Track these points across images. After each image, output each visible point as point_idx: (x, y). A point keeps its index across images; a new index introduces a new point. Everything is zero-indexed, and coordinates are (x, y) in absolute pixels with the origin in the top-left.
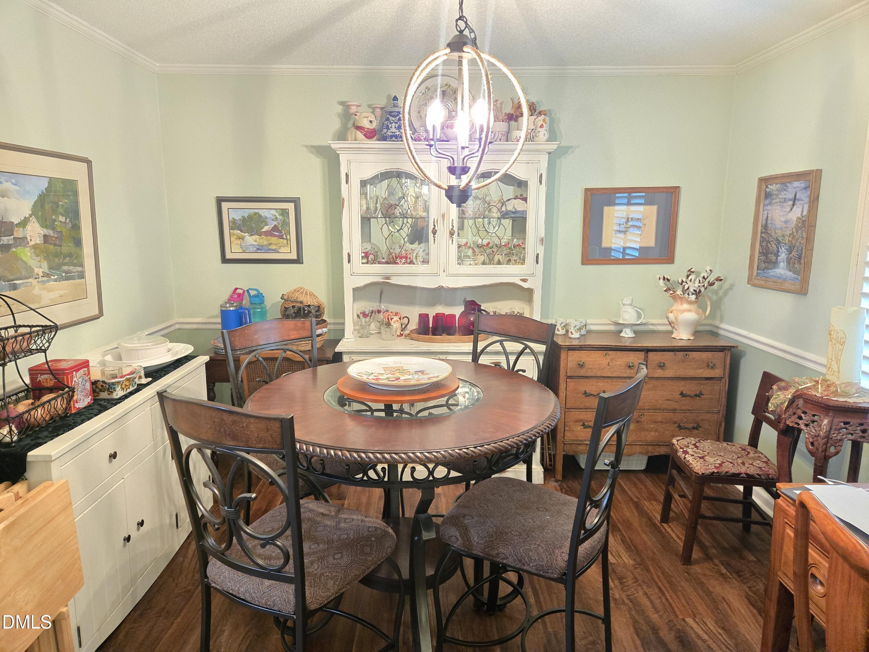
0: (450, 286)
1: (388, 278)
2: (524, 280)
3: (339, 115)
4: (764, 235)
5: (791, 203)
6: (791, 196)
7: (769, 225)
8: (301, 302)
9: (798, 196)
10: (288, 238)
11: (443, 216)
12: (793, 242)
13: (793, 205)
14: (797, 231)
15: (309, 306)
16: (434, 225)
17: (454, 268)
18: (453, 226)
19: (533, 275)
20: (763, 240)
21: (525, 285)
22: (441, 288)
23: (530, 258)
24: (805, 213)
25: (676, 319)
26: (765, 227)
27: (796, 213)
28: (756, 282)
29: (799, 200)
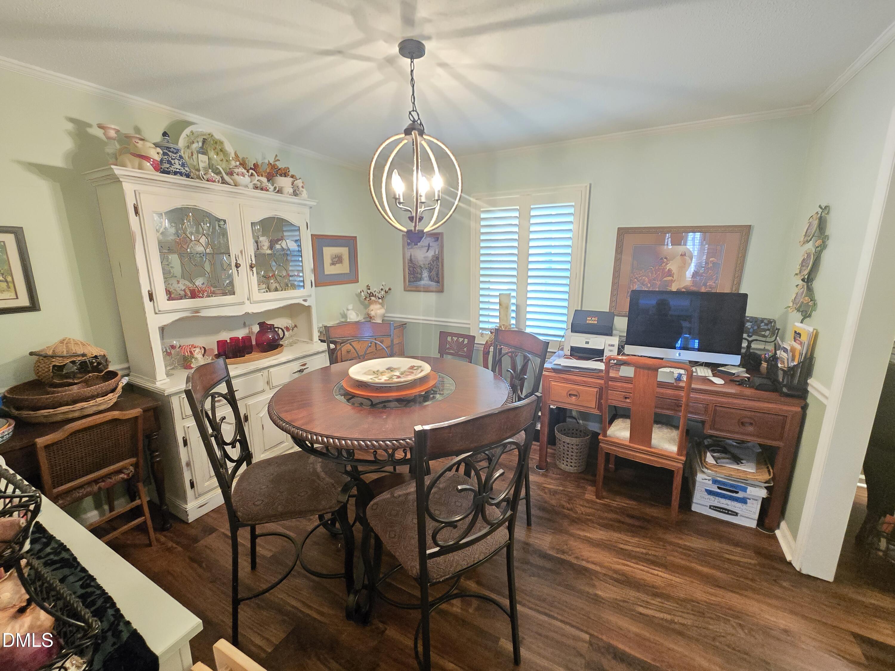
0: (255, 312)
1: (197, 312)
2: (305, 300)
3: (70, 133)
4: (410, 264)
5: (427, 248)
6: (427, 244)
7: (413, 259)
8: (84, 355)
9: (431, 245)
10: (9, 279)
11: (241, 252)
12: (432, 267)
13: (428, 249)
14: (433, 262)
15: (96, 357)
16: (236, 260)
17: (257, 295)
18: (251, 260)
19: (310, 296)
20: (409, 267)
21: (306, 304)
22: (247, 314)
23: (308, 284)
24: (437, 253)
25: (376, 314)
26: (411, 260)
27: (431, 254)
28: (409, 289)
29: (431, 247)
